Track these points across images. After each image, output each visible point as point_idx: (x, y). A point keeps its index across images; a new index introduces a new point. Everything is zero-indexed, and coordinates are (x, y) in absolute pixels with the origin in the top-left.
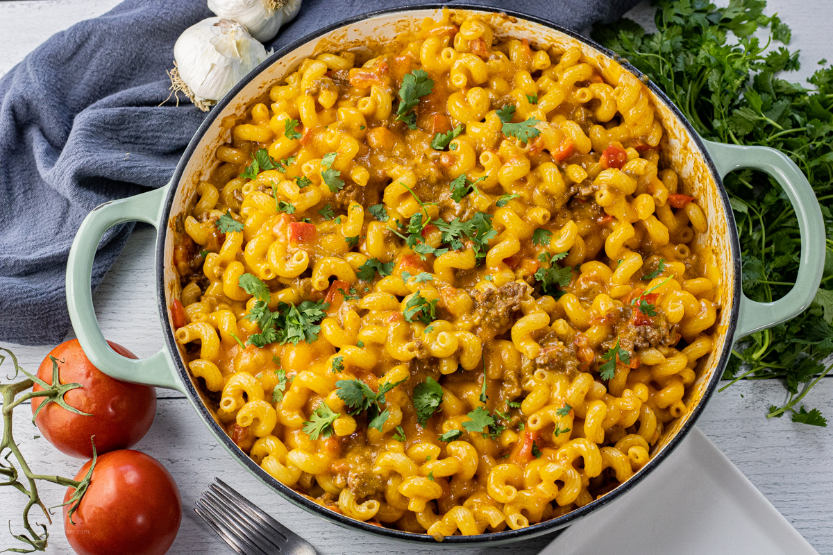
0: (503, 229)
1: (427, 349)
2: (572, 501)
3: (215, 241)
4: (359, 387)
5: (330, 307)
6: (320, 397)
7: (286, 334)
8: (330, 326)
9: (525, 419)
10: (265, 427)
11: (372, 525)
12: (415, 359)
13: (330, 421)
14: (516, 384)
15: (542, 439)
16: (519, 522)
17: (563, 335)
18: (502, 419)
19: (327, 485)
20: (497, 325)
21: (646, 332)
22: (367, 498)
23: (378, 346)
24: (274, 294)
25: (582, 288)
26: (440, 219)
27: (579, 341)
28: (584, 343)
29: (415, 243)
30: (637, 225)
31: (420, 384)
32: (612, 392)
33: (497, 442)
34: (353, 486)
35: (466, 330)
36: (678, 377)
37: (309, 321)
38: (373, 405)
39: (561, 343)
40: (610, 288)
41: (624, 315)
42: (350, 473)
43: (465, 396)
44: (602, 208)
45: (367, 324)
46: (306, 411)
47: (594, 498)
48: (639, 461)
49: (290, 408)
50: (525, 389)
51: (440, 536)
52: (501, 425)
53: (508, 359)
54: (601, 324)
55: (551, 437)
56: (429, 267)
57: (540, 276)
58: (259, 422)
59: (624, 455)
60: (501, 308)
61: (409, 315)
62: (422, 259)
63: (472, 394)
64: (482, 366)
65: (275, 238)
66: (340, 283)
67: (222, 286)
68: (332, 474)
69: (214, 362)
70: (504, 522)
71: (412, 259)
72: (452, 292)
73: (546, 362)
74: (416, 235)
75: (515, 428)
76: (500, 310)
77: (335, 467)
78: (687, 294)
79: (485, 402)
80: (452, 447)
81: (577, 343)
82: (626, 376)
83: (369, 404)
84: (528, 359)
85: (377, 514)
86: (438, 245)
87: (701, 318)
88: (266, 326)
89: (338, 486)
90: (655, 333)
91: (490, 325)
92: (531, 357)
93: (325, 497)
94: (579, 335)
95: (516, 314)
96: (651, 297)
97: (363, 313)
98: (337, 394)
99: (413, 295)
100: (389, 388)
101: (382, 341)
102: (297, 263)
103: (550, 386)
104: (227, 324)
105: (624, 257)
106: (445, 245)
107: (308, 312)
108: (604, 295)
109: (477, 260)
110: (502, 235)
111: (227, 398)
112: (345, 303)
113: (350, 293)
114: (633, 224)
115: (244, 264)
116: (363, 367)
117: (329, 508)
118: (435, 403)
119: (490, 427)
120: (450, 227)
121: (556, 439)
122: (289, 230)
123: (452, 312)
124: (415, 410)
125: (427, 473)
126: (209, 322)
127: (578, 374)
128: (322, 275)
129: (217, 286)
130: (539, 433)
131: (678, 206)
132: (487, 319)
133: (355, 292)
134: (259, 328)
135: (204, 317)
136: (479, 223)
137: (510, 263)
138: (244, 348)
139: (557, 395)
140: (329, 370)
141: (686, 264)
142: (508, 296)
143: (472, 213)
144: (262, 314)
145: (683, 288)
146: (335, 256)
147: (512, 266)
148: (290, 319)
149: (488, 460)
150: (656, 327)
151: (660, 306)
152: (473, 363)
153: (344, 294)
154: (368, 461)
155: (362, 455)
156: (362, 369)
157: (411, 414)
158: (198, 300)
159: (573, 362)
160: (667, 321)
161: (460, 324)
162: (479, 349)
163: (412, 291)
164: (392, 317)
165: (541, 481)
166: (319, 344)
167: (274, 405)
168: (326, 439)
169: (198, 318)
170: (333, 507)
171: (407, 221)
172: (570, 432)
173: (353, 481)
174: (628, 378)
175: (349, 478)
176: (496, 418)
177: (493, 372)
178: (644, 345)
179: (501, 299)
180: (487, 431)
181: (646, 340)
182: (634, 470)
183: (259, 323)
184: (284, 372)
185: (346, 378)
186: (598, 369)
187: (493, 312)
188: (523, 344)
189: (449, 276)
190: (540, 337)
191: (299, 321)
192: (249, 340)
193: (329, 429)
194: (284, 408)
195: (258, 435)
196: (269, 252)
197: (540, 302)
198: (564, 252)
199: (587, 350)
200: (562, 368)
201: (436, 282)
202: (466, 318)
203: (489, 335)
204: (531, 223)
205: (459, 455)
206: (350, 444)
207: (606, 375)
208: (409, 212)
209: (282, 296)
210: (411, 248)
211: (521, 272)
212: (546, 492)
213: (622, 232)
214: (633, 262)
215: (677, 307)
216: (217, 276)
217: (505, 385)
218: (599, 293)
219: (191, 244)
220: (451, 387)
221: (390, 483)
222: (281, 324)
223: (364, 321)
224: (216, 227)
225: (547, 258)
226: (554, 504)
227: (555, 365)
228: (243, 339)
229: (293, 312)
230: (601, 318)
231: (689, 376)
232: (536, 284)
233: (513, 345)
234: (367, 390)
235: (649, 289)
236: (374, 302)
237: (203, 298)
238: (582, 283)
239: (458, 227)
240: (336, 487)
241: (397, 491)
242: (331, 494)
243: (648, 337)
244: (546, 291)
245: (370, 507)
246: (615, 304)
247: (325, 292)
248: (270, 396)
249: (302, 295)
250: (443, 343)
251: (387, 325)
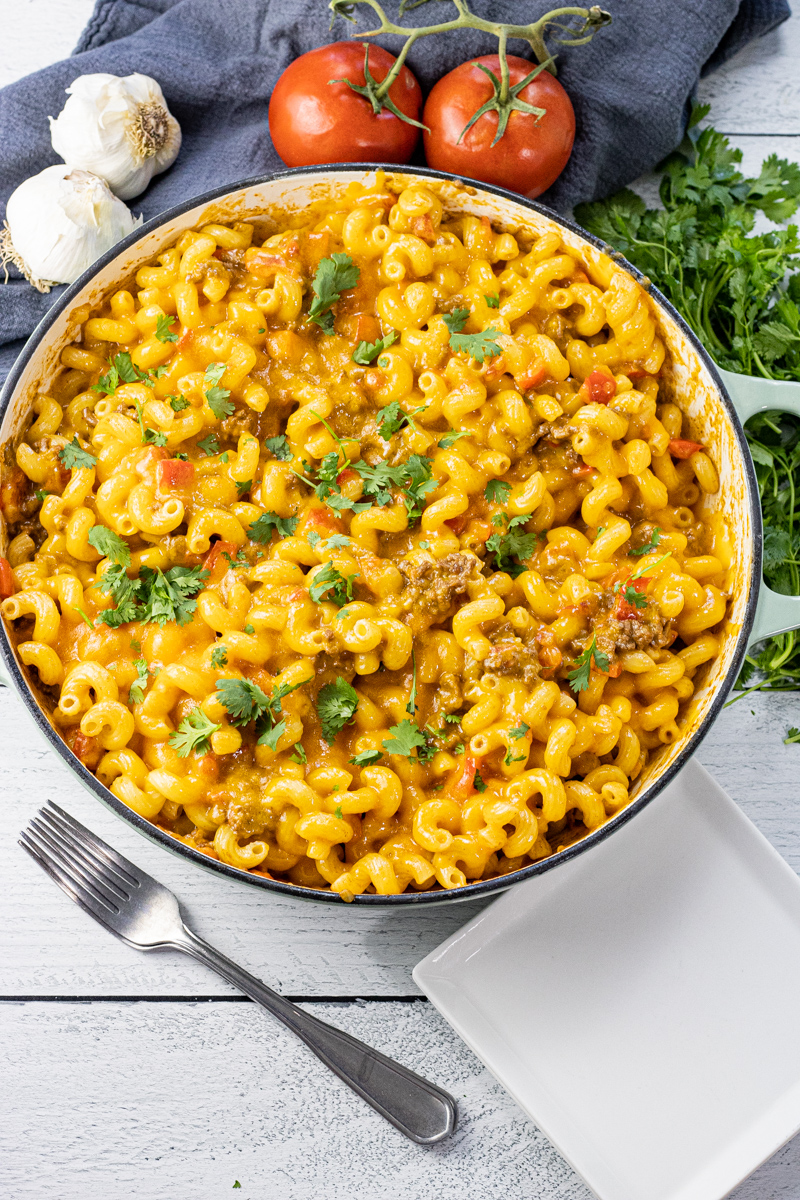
0: (446, 479)
1: (339, 641)
2: (524, 853)
3: (57, 478)
4: (248, 689)
5: (210, 574)
6: (194, 699)
7: (150, 611)
8: (209, 603)
9: (467, 739)
10: (119, 737)
11: (257, 875)
12: (323, 653)
13: (207, 734)
14: (456, 692)
15: (487, 767)
16: (453, 879)
17: (521, 629)
18: (435, 737)
19: (199, 819)
20: (434, 611)
21: (632, 629)
22: (253, 839)
23: (273, 633)
24: (135, 555)
25: (549, 564)
26: (362, 461)
27: (543, 637)
28: (548, 639)
29: (327, 494)
30: (625, 480)
31: (327, 686)
32: (584, 708)
33: (428, 769)
34: (235, 822)
35: (392, 616)
36: (672, 689)
37: (182, 594)
38: (264, 713)
39: (519, 640)
40: (587, 565)
41: (603, 604)
42: (231, 805)
43: (387, 704)
44: (580, 457)
45: (260, 603)
46: (174, 718)
47: (554, 850)
48: (615, 802)
49: (152, 714)
50: (468, 699)
51: (349, 895)
52: (433, 746)
53: (447, 657)
54: (572, 615)
55: (499, 765)
56: (344, 528)
57: (493, 544)
58: (110, 729)
59: (596, 794)
60: (440, 589)
61: (317, 593)
62: (336, 516)
63: (397, 701)
64: (411, 666)
65: (138, 479)
66: (225, 544)
67: (65, 541)
68: (207, 805)
69: (52, 645)
70: (434, 876)
71: (321, 515)
72: (376, 565)
73: (498, 665)
74: (328, 483)
75: (451, 750)
76: (439, 592)
77: (211, 796)
78: (689, 579)
79: (413, 714)
80: (369, 773)
81: (539, 639)
82: (602, 687)
83: (260, 713)
84: (473, 659)
85: (265, 861)
86: (358, 497)
87: (706, 612)
88: (123, 599)
89: (215, 821)
90: (643, 630)
91: (425, 611)
92: (478, 657)
93: (196, 835)
94: (543, 630)
95: (460, 599)
96: (642, 581)
97: (254, 586)
98: (218, 698)
99: (324, 565)
100: (288, 691)
101: (278, 627)
102: (168, 515)
103: (502, 697)
104: (70, 594)
105: (607, 524)
106: (366, 498)
107: (180, 581)
108: (578, 576)
109: (410, 520)
110: (445, 488)
111: (69, 697)
112: (230, 571)
113: (238, 559)
114: (620, 479)
115: (95, 511)
116: (251, 660)
117: (201, 852)
118: (346, 712)
119: (419, 748)
120: (375, 472)
121: (506, 769)
122: (159, 470)
123: (374, 590)
124: (320, 720)
125: (334, 808)
126: (46, 590)
127: (540, 683)
128: (201, 534)
129: (58, 541)
130: (483, 760)
131: (680, 456)
132: (421, 603)
133: (244, 557)
134: (114, 603)
135: (39, 583)
136: (414, 471)
137: (455, 525)
138: (93, 628)
139: (510, 709)
140: (207, 664)
141: (688, 536)
142: (449, 573)
143: (406, 455)
144: (117, 583)
145: (683, 570)
146: (219, 507)
147: (456, 529)
148: (157, 590)
149: (415, 792)
150: (646, 622)
151: (651, 593)
152: (401, 662)
153: (230, 559)
154: (256, 788)
155: (248, 781)
156: (251, 664)
157: (315, 726)
158: (32, 558)
159: (533, 667)
160: (661, 615)
161: (385, 608)
162: (409, 642)
163: (322, 559)
164: (294, 595)
165: (485, 825)
166: (195, 626)
167: (131, 707)
168: (200, 757)
169: (31, 584)
170: (207, 849)
171: (317, 462)
172: (526, 761)
173: (235, 816)
174: (604, 689)
175: (229, 812)
176: (426, 735)
177: (426, 673)
178: (629, 646)
179: (441, 576)
180: (415, 754)
181: (632, 640)
182: (609, 813)
183: (114, 595)
184: (145, 663)
185: (230, 676)
186: (566, 675)
187: (429, 594)
188: (468, 639)
189: (372, 540)
190: (491, 630)
191: (168, 594)
192: (100, 618)
193: (204, 743)
194: (145, 713)
195: (108, 748)
196: (130, 499)
197: (492, 582)
198: (526, 514)
199: (553, 651)
200: (518, 673)
201: (354, 549)
202: (393, 600)
203: (422, 623)
204: (483, 472)
205: (377, 786)
206: (232, 765)
207: (577, 685)
208: (321, 451)
209: (146, 558)
210: (322, 499)
211: (468, 539)
212: (491, 840)
213: (605, 491)
214: (618, 531)
215: (676, 597)
216: (58, 527)
217: (441, 692)
218: (570, 573)
219: (24, 481)
220: (369, 691)
221: (283, 818)
222: (143, 597)
223: (256, 598)
224: (59, 459)
225: (504, 521)
226: (500, 854)
227: (510, 670)
228: (92, 614)
229: (161, 581)
230: (572, 607)
231: (686, 688)
232: (486, 555)
233: (454, 638)
234: (258, 694)
235: (639, 570)
236: (270, 573)
237: (37, 556)
238: (549, 557)
239: (385, 473)
240: (211, 822)
241: (293, 831)
242: (205, 830)
243: (634, 636)
244: (500, 566)
245: (256, 851)
246: (592, 588)
247: (204, 556)
248: (125, 695)
249: (172, 558)
250: (361, 634)
251: (287, 604)
